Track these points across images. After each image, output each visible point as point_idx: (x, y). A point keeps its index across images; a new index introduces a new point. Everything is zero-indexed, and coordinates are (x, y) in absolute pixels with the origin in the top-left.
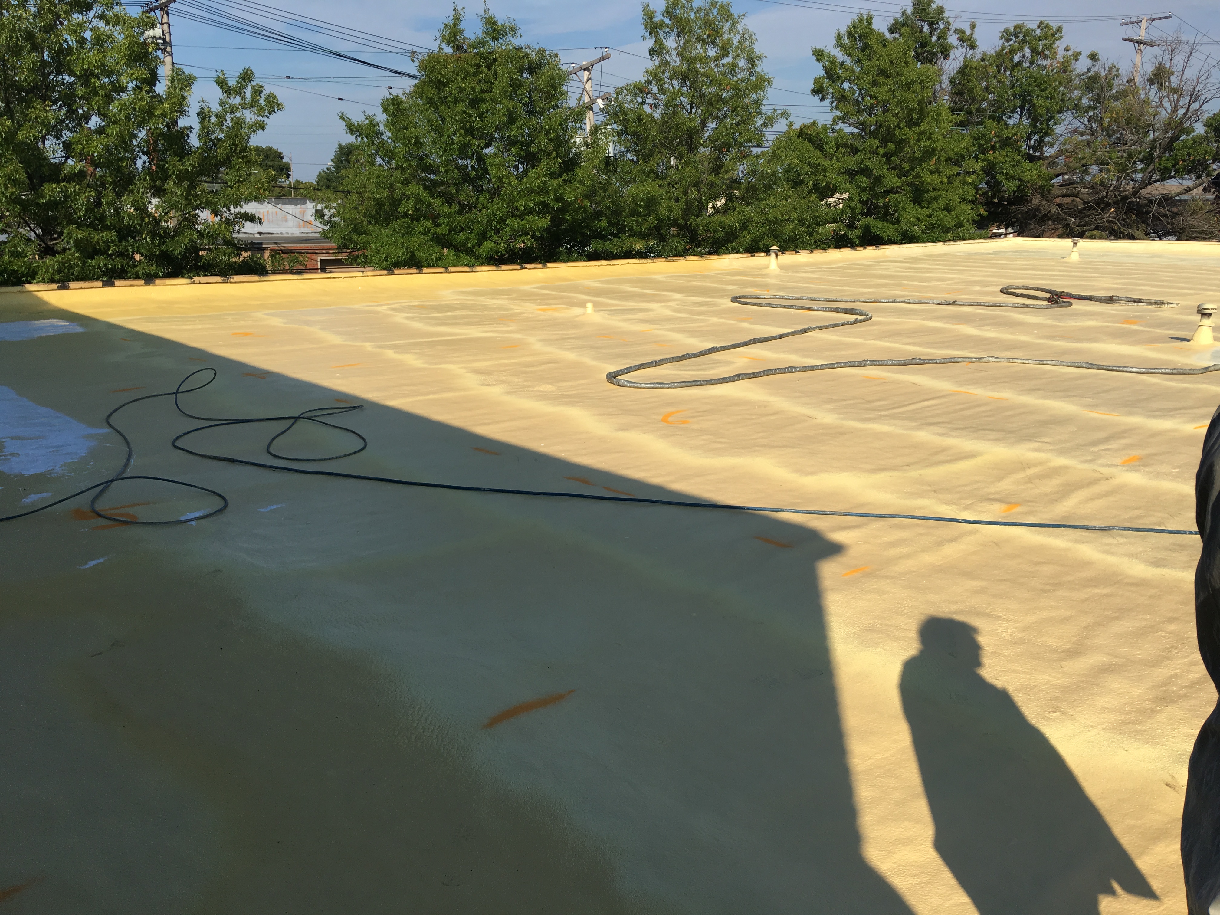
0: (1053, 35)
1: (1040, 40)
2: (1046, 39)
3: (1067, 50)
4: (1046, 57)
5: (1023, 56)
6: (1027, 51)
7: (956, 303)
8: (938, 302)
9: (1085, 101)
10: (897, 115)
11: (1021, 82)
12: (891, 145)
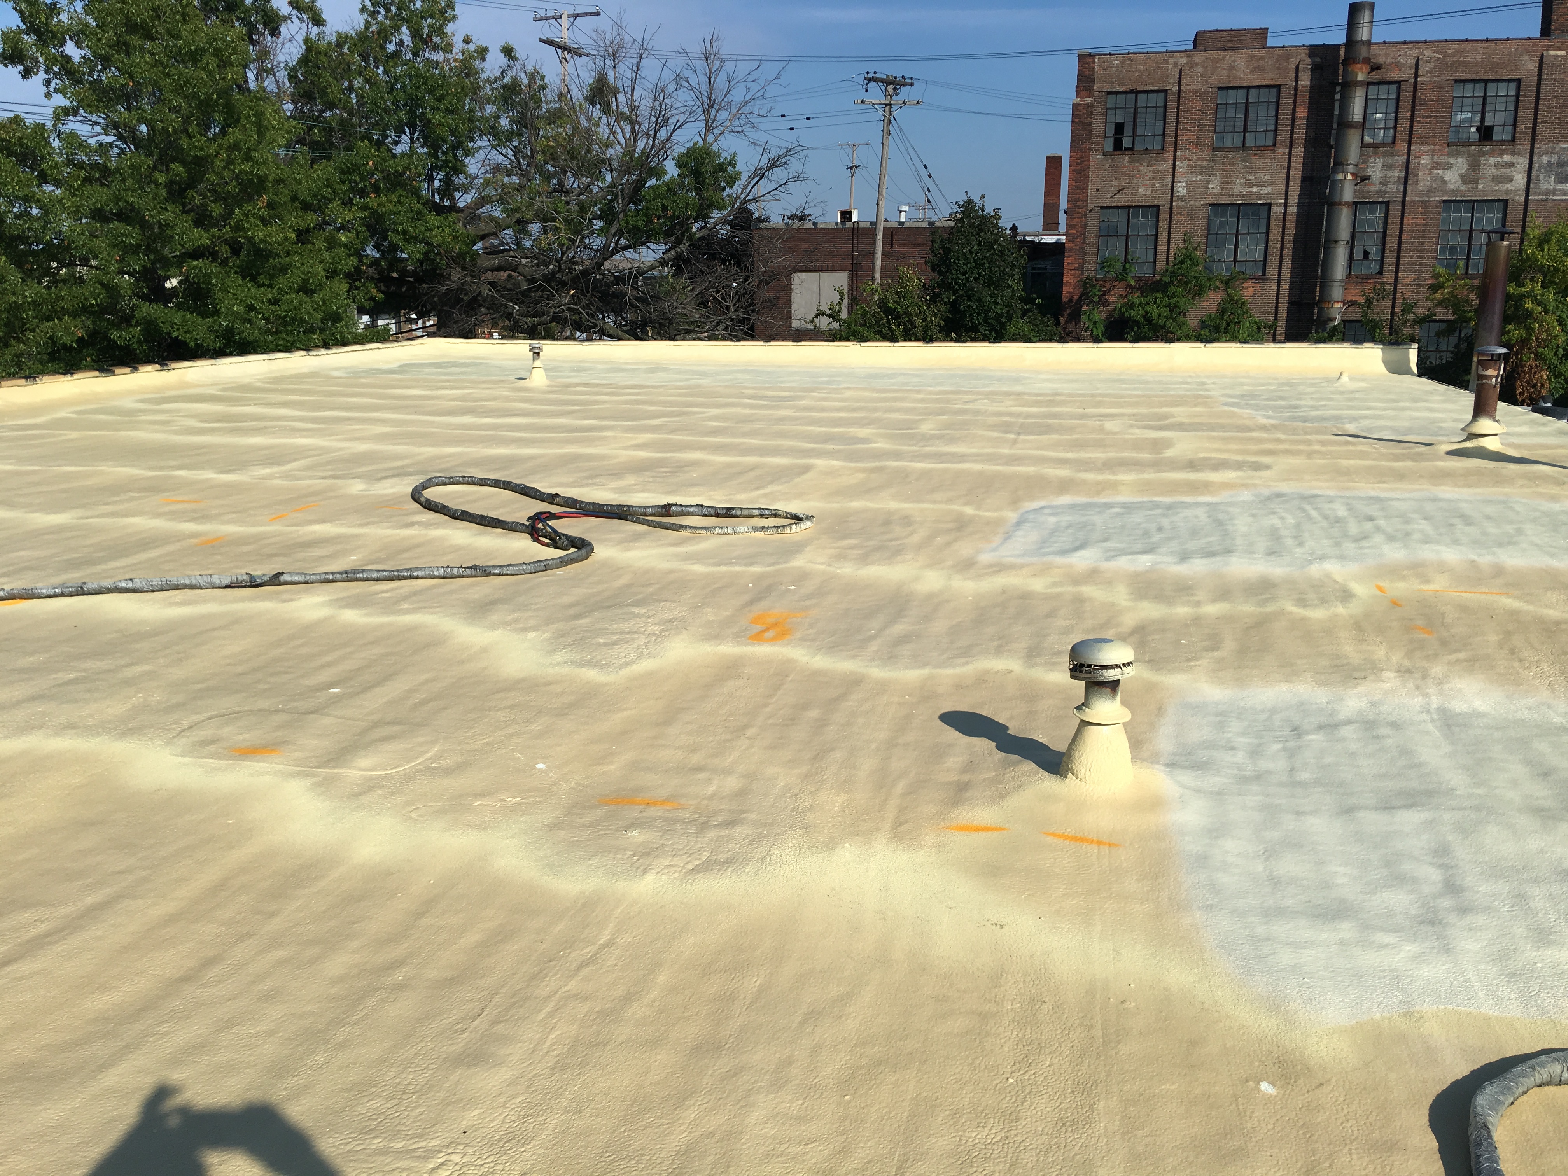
0: (443, 12)
1: (422, 18)
2: (431, 16)
3: (468, 43)
4: (436, 48)
5: (401, 43)
6: (405, 33)
7: (283, 578)
8: (226, 581)
9: (504, 122)
10: (176, 110)
11: (404, 83)
12: (178, 168)
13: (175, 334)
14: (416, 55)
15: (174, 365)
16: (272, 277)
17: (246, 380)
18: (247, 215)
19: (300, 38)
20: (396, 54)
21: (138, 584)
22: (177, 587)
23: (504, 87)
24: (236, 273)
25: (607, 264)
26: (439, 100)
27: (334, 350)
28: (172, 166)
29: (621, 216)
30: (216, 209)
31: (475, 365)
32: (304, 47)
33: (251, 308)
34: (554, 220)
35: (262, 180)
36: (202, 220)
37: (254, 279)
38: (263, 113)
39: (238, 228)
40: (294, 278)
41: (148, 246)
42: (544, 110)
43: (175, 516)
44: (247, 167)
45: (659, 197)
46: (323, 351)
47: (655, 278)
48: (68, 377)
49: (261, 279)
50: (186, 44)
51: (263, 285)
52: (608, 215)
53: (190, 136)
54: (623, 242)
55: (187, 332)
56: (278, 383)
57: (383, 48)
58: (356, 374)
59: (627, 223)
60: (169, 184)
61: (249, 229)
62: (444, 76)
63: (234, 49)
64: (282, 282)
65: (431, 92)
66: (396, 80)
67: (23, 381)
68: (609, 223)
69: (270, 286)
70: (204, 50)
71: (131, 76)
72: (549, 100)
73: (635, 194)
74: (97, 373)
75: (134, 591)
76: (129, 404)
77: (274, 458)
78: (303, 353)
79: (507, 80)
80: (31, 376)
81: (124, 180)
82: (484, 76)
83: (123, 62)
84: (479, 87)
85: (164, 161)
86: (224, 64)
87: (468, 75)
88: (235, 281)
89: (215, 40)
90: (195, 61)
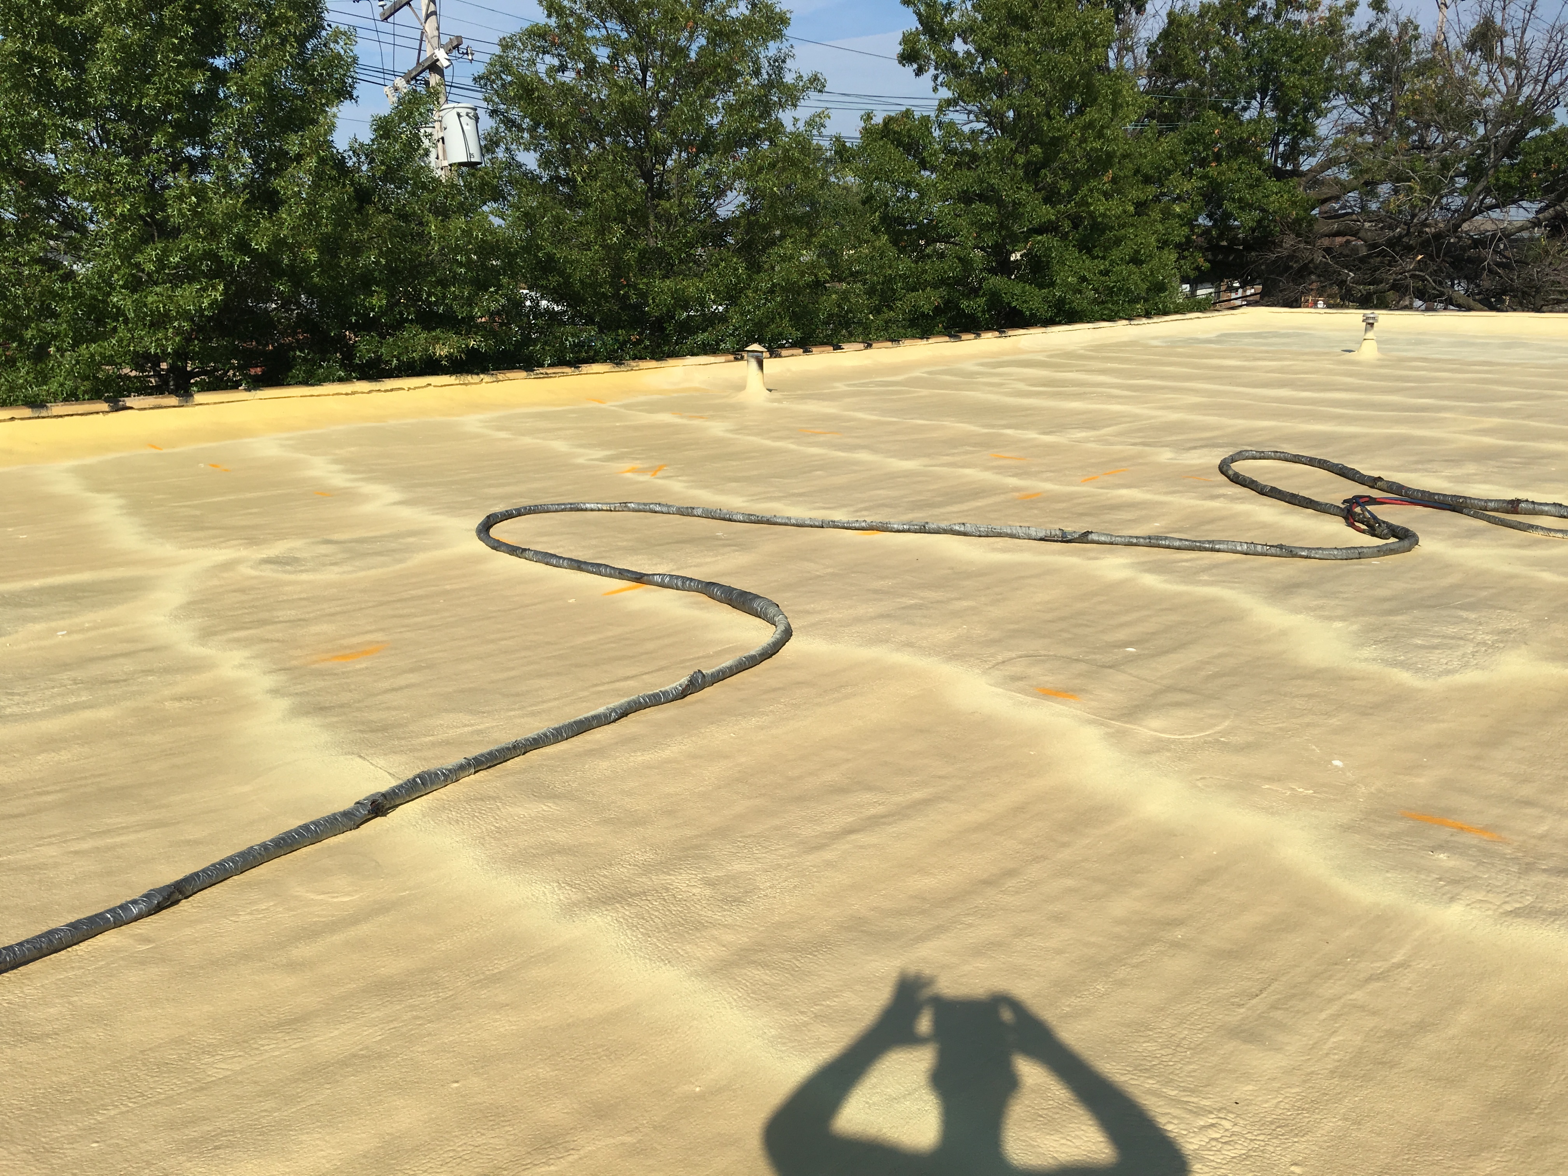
5: (1264, 7)
7: (1090, 537)
8: (1041, 534)
9: (1365, 78)
10: (1043, 94)
11: (1261, 47)
12: (1036, 149)
13: (1014, 304)
14: (1277, 16)
15: (1010, 333)
16: (1106, 249)
17: (1071, 348)
18: (1091, 191)
19: (1164, 13)
20: (1258, 18)
21: (969, 528)
22: (999, 535)
23: (1371, 41)
24: (1073, 246)
25: (1465, 226)
26: (1296, 61)
27: (1155, 320)
28: (1032, 147)
29: (1491, 172)
30: (1065, 186)
31: (1298, 335)
32: (1166, 21)
33: (1083, 279)
34: (1409, 179)
35: (1110, 156)
36: (1051, 197)
37: (1089, 251)
38: (1120, 91)
39: (1083, 203)
40: (1125, 250)
41: (1001, 224)
42: (1413, 62)
43: (1000, 470)
44: (1097, 145)
45: (1542, 149)
46: (1144, 320)
47: (1522, 240)
48: (924, 341)
49: (1097, 252)
50: (1059, 30)
51: (1098, 257)
52: (1475, 172)
53: (1050, 118)
54: (1489, 201)
55: (1025, 302)
56: (1099, 351)
57: (1244, 13)
58: (1173, 344)
59: (1497, 179)
60: (1027, 165)
61: (1091, 204)
62: (1305, 36)
63: (1102, 30)
64: (1115, 254)
65: (1288, 55)
66: (1254, 45)
67: (889, 344)
68: (1475, 181)
69: (1104, 258)
70: (1074, 34)
71: (1007, 66)
72: (1421, 49)
73: (1512, 146)
74: (947, 339)
75: (965, 534)
76: (970, 367)
77: (1091, 422)
78: (1126, 322)
79: (1375, 33)
80: (895, 340)
81: (988, 164)
82: (1349, 32)
83: (1001, 53)
84: (1342, 44)
85: (1024, 145)
86: (1090, 46)
87: (1331, 33)
88: (1072, 255)
89: (1085, 23)
90: (1065, 45)
